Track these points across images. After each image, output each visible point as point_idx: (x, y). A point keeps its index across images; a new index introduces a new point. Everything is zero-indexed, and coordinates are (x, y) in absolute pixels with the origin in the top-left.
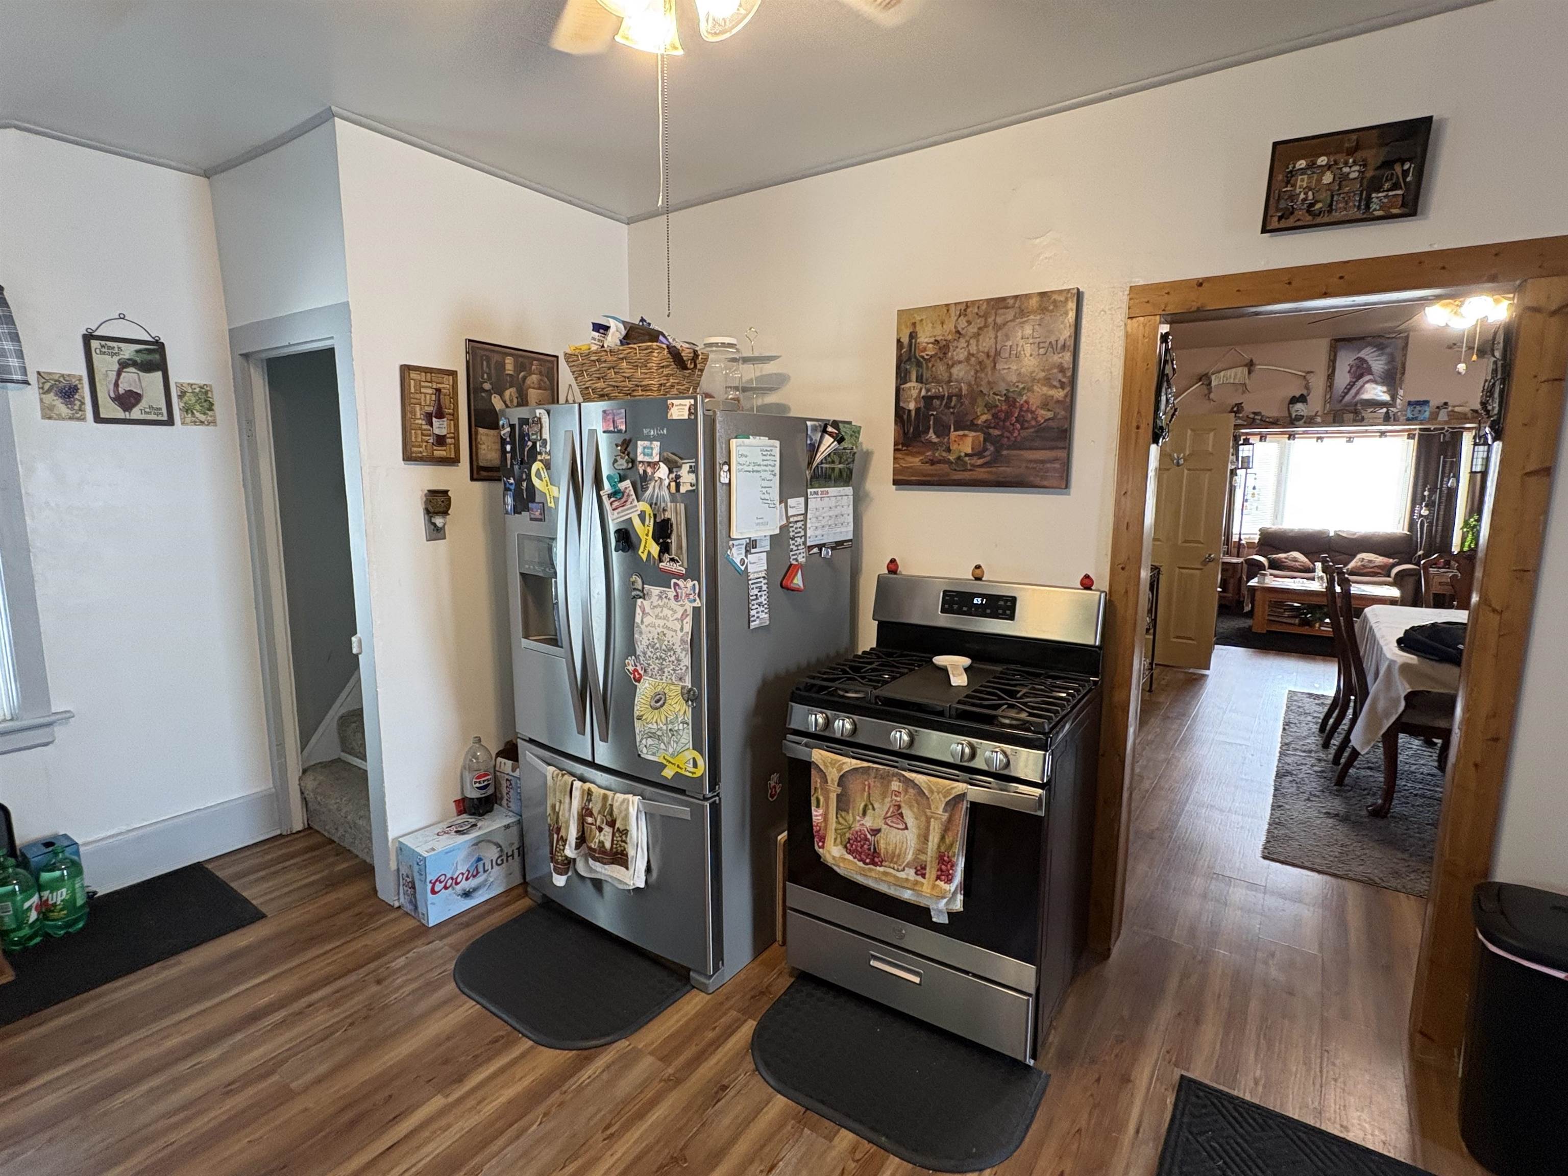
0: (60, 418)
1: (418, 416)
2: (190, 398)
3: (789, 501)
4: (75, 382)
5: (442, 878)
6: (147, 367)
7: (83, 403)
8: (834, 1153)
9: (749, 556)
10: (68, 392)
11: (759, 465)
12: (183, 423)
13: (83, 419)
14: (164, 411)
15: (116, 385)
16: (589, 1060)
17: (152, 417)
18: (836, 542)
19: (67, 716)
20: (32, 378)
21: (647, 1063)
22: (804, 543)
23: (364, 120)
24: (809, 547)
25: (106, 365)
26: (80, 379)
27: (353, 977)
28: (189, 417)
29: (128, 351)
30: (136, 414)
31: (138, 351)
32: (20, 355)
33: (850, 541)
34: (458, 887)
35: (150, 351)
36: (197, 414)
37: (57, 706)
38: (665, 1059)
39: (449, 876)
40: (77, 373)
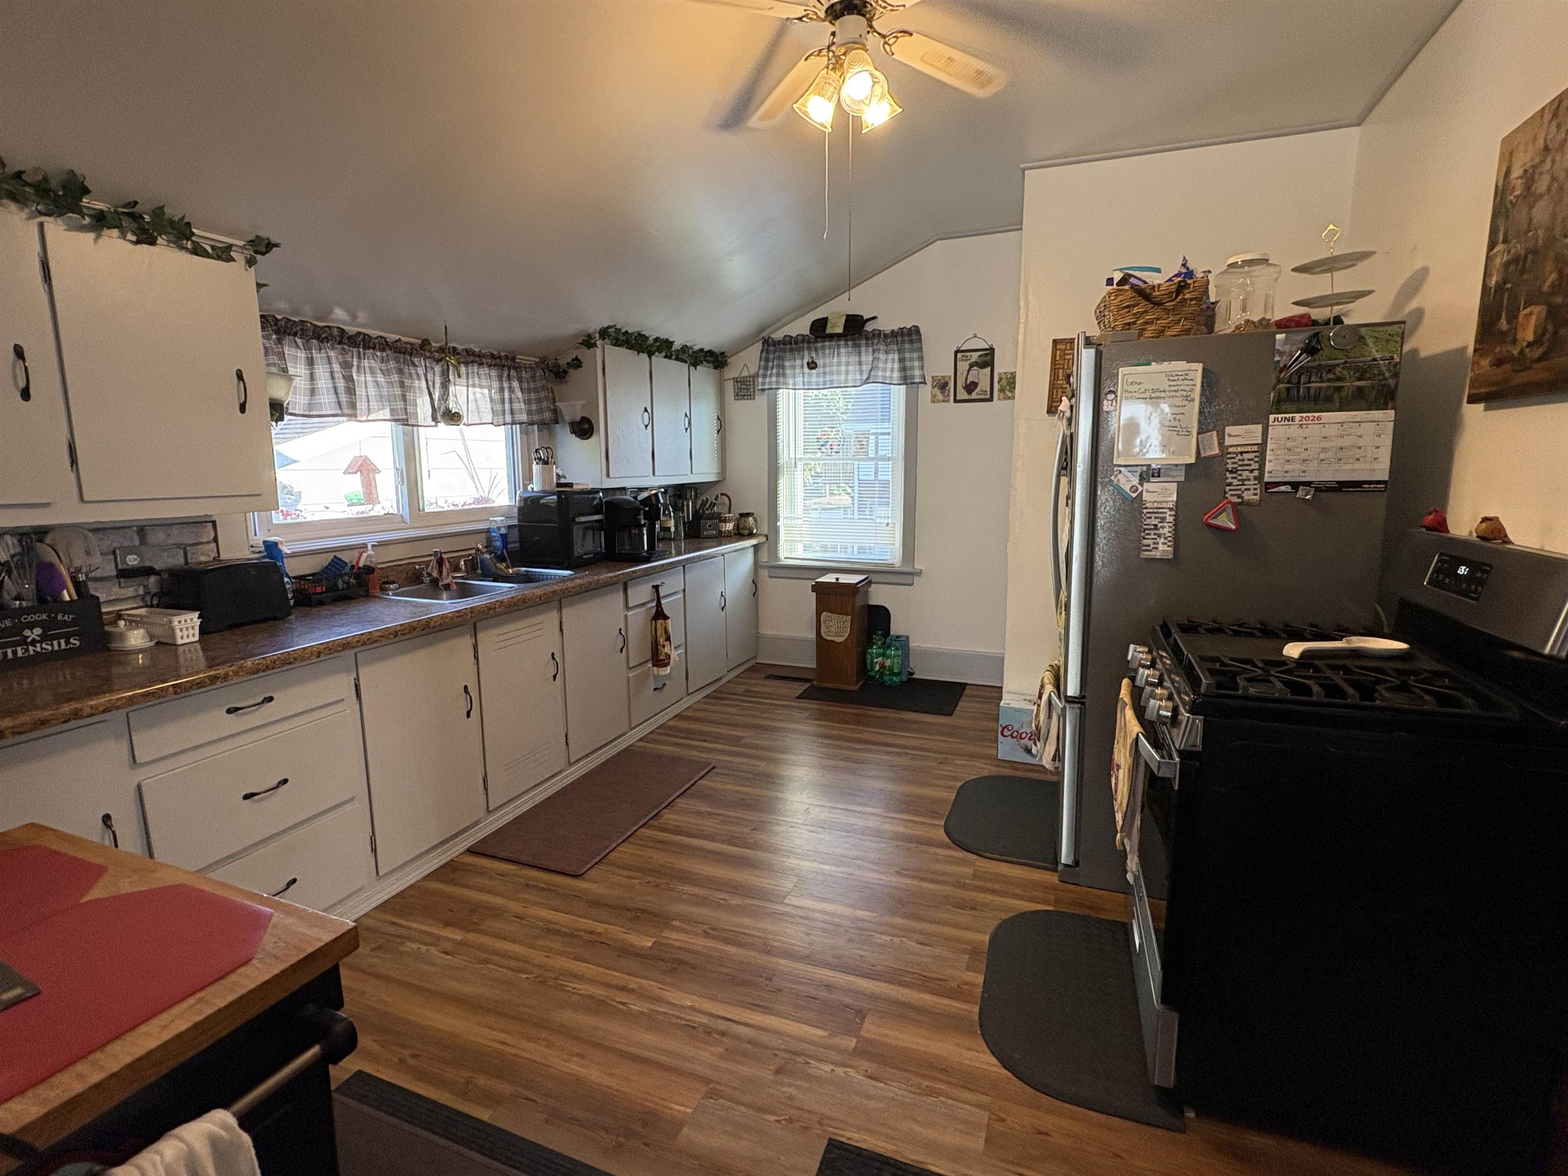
0: (939, 401)
1: (1061, 378)
2: (1004, 382)
3: (1229, 430)
4: (947, 379)
5: (1010, 728)
6: (982, 365)
7: (949, 392)
8: (961, 974)
9: (1145, 484)
10: (943, 386)
11: (1164, 391)
12: (999, 399)
13: (948, 401)
14: (989, 392)
15: (966, 379)
16: (949, 848)
17: (982, 397)
18: (1338, 482)
19: (920, 573)
20: (929, 380)
21: (969, 871)
22: (1260, 478)
23: (1044, 163)
24: (1267, 483)
25: (963, 366)
26: (950, 378)
27: (934, 755)
28: (1002, 395)
29: (975, 356)
30: (974, 396)
31: (980, 356)
32: (922, 368)
33: (1384, 482)
34: (1022, 742)
35: (986, 355)
36: (1007, 392)
37: (918, 566)
38: (975, 876)
39: (1015, 729)
40: (948, 374)
